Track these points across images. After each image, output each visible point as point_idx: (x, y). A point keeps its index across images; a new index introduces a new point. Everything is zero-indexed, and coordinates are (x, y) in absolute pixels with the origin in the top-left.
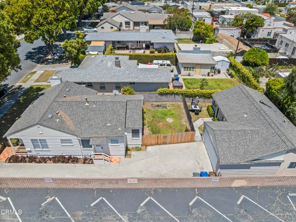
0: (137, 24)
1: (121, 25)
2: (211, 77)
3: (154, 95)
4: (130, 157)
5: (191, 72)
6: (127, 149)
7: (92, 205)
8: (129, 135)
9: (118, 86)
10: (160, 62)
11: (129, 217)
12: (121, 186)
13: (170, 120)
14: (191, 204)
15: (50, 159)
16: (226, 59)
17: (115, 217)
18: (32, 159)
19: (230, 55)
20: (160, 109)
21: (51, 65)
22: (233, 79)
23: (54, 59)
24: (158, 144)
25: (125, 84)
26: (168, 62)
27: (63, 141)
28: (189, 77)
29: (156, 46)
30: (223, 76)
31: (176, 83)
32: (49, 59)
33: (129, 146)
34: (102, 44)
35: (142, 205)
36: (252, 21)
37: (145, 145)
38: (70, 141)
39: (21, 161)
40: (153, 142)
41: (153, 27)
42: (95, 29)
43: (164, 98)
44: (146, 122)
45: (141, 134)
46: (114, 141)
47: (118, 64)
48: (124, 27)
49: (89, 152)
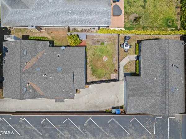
4: (79, 93)
7: (64, 122)
11: (80, 127)
13: (105, 59)
14: (108, 122)
17: (75, 127)
20: (99, 45)
35: (86, 122)
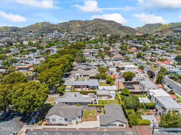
0: (84, 76)
1: (78, 76)
2: (108, 99)
3: (87, 106)
4: (78, 124)
5: (101, 98)
6: (77, 122)
7: (67, 134)
8: (78, 118)
9: (75, 103)
10: (91, 94)
12: (75, 130)
13: (91, 114)
14: (92, 134)
15: (56, 125)
16: (115, 92)
18: (51, 125)
19: (116, 91)
20: (88, 111)
21: (52, 95)
22: (116, 100)
23: (53, 92)
24: (86, 121)
25: (77, 103)
26: (94, 94)
27: (60, 119)
28: (101, 100)
29: (90, 87)
30: (113, 99)
31: (95, 102)
32: (51, 92)
33: (78, 122)
34: (70, 87)
35: (80, 134)
36: (130, 75)
37: (82, 121)
38: (62, 119)
39: (48, 125)
40: (85, 120)
41: (91, 78)
42: (68, 78)
43: (90, 107)
44: (83, 115)
45: (81, 118)
46: (74, 119)
47: (76, 96)
48: (79, 77)
49: (67, 123)
